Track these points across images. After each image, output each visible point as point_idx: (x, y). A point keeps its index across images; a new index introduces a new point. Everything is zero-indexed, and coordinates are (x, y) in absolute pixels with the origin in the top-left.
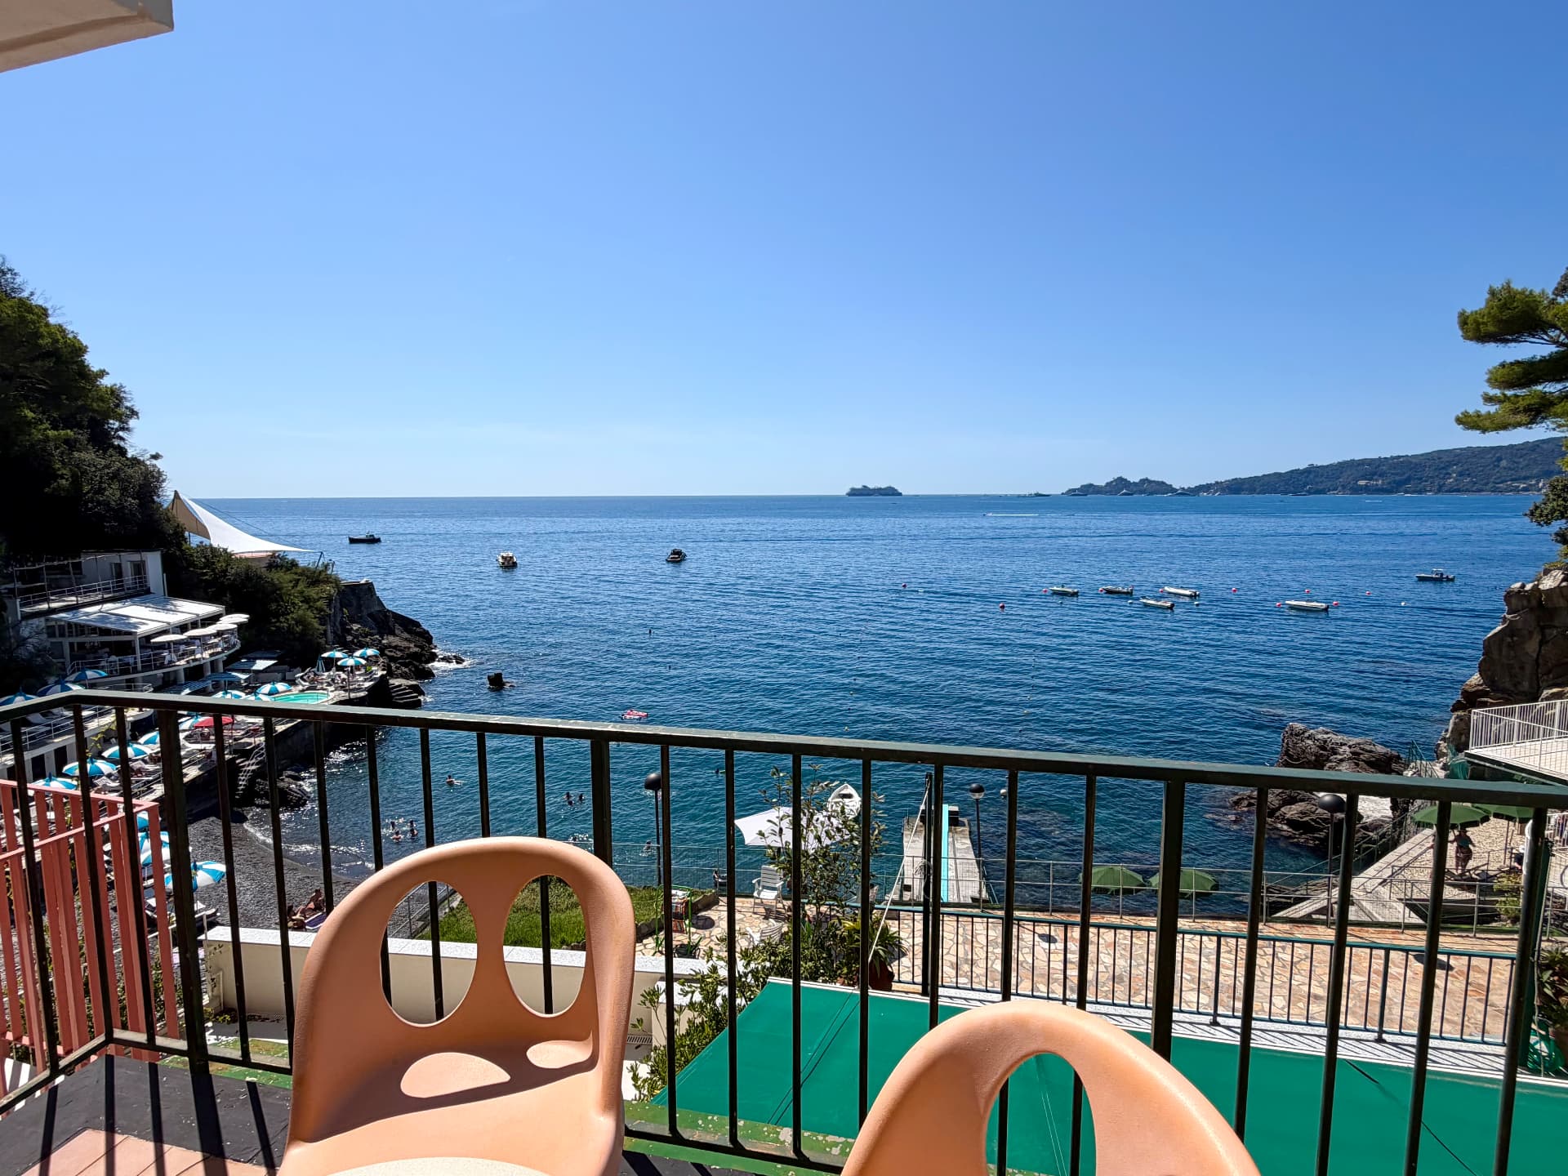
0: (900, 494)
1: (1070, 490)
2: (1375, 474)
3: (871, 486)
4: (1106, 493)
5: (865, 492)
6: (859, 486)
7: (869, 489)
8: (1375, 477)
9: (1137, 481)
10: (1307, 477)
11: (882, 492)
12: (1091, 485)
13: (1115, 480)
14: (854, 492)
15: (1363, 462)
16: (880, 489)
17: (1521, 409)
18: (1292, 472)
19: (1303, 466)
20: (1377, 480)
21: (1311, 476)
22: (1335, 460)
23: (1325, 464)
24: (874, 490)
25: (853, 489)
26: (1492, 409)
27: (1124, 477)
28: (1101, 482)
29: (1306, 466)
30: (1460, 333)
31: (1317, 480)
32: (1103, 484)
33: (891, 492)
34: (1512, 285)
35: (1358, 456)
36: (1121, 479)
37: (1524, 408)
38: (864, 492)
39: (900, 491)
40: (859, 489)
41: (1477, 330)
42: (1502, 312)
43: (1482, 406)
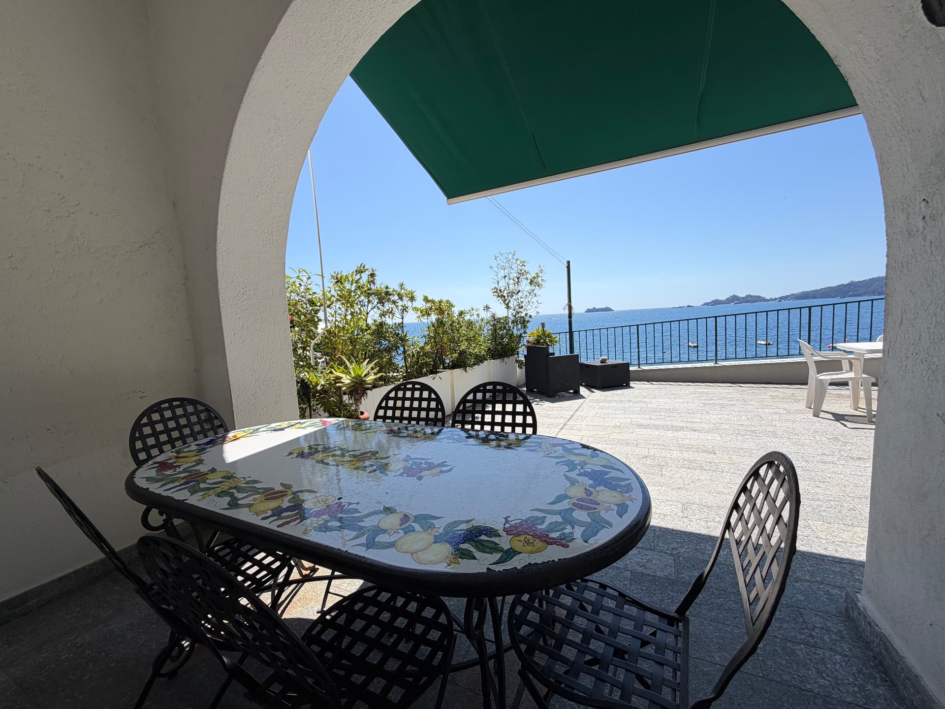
1: (705, 303)
3: (597, 307)
4: (726, 303)
6: (591, 307)
9: (744, 296)
10: (849, 288)
11: (604, 310)
12: (717, 300)
13: (731, 297)
16: (602, 308)
18: (840, 286)
19: (846, 282)
21: (852, 287)
23: (861, 280)
24: (599, 309)
25: (588, 309)
27: (736, 294)
31: (856, 289)
32: (724, 299)
33: (608, 309)
36: (734, 296)
38: (594, 310)
39: (613, 309)
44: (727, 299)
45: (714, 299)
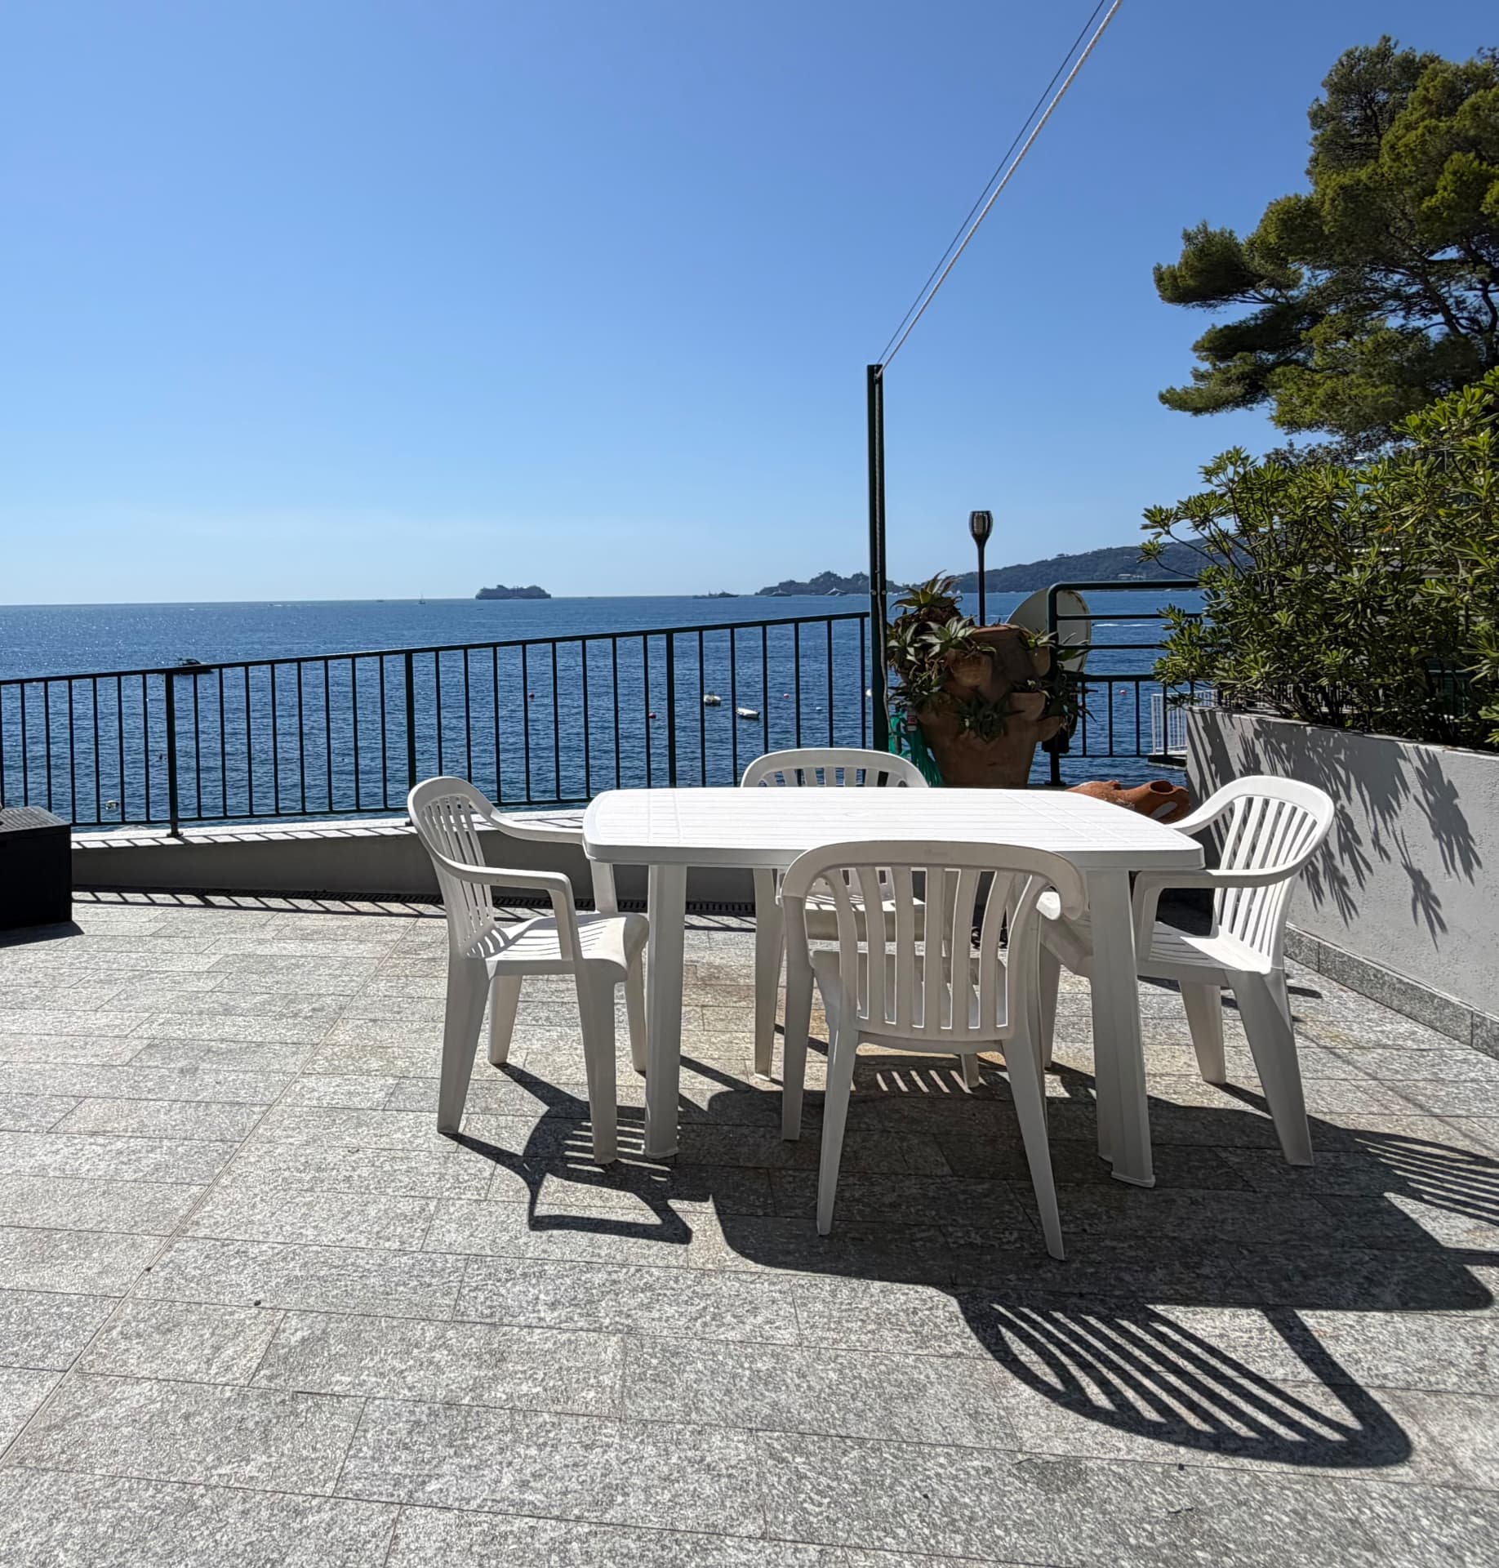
0: (549, 596)
1: (767, 589)
2: (1137, 566)
3: (509, 586)
4: (810, 592)
5: (501, 595)
6: (493, 586)
7: (506, 589)
8: (1139, 570)
9: (849, 576)
10: (1057, 570)
11: (521, 594)
12: (792, 583)
13: (822, 576)
14: (486, 594)
15: (1123, 551)
16: (522, 589)
17: (1234, 378)
18: (1039, 563)
19: (1051, 556)
20: (1140, 574)
21: (1063, 569)
22: (1089, 549)
23: (1078, 554)
24: (513, 591)
25: (485, 590)
27: (834, 571)
28: (804, 577)
29: (1055, 557)
30: (1157, 293)
31: (1070, 574)
32: (807, 581)
33: (536, 593)
35: (1116, 544)
36: (828, 575)
37: (1238, 378)
38: (501, 593)
39: (548, 592)
40: (493, 590)
41: (1176, 287)
42: (1200, 260)
43: (1190, 382)
44: (814, 581)
45: (784, 580)
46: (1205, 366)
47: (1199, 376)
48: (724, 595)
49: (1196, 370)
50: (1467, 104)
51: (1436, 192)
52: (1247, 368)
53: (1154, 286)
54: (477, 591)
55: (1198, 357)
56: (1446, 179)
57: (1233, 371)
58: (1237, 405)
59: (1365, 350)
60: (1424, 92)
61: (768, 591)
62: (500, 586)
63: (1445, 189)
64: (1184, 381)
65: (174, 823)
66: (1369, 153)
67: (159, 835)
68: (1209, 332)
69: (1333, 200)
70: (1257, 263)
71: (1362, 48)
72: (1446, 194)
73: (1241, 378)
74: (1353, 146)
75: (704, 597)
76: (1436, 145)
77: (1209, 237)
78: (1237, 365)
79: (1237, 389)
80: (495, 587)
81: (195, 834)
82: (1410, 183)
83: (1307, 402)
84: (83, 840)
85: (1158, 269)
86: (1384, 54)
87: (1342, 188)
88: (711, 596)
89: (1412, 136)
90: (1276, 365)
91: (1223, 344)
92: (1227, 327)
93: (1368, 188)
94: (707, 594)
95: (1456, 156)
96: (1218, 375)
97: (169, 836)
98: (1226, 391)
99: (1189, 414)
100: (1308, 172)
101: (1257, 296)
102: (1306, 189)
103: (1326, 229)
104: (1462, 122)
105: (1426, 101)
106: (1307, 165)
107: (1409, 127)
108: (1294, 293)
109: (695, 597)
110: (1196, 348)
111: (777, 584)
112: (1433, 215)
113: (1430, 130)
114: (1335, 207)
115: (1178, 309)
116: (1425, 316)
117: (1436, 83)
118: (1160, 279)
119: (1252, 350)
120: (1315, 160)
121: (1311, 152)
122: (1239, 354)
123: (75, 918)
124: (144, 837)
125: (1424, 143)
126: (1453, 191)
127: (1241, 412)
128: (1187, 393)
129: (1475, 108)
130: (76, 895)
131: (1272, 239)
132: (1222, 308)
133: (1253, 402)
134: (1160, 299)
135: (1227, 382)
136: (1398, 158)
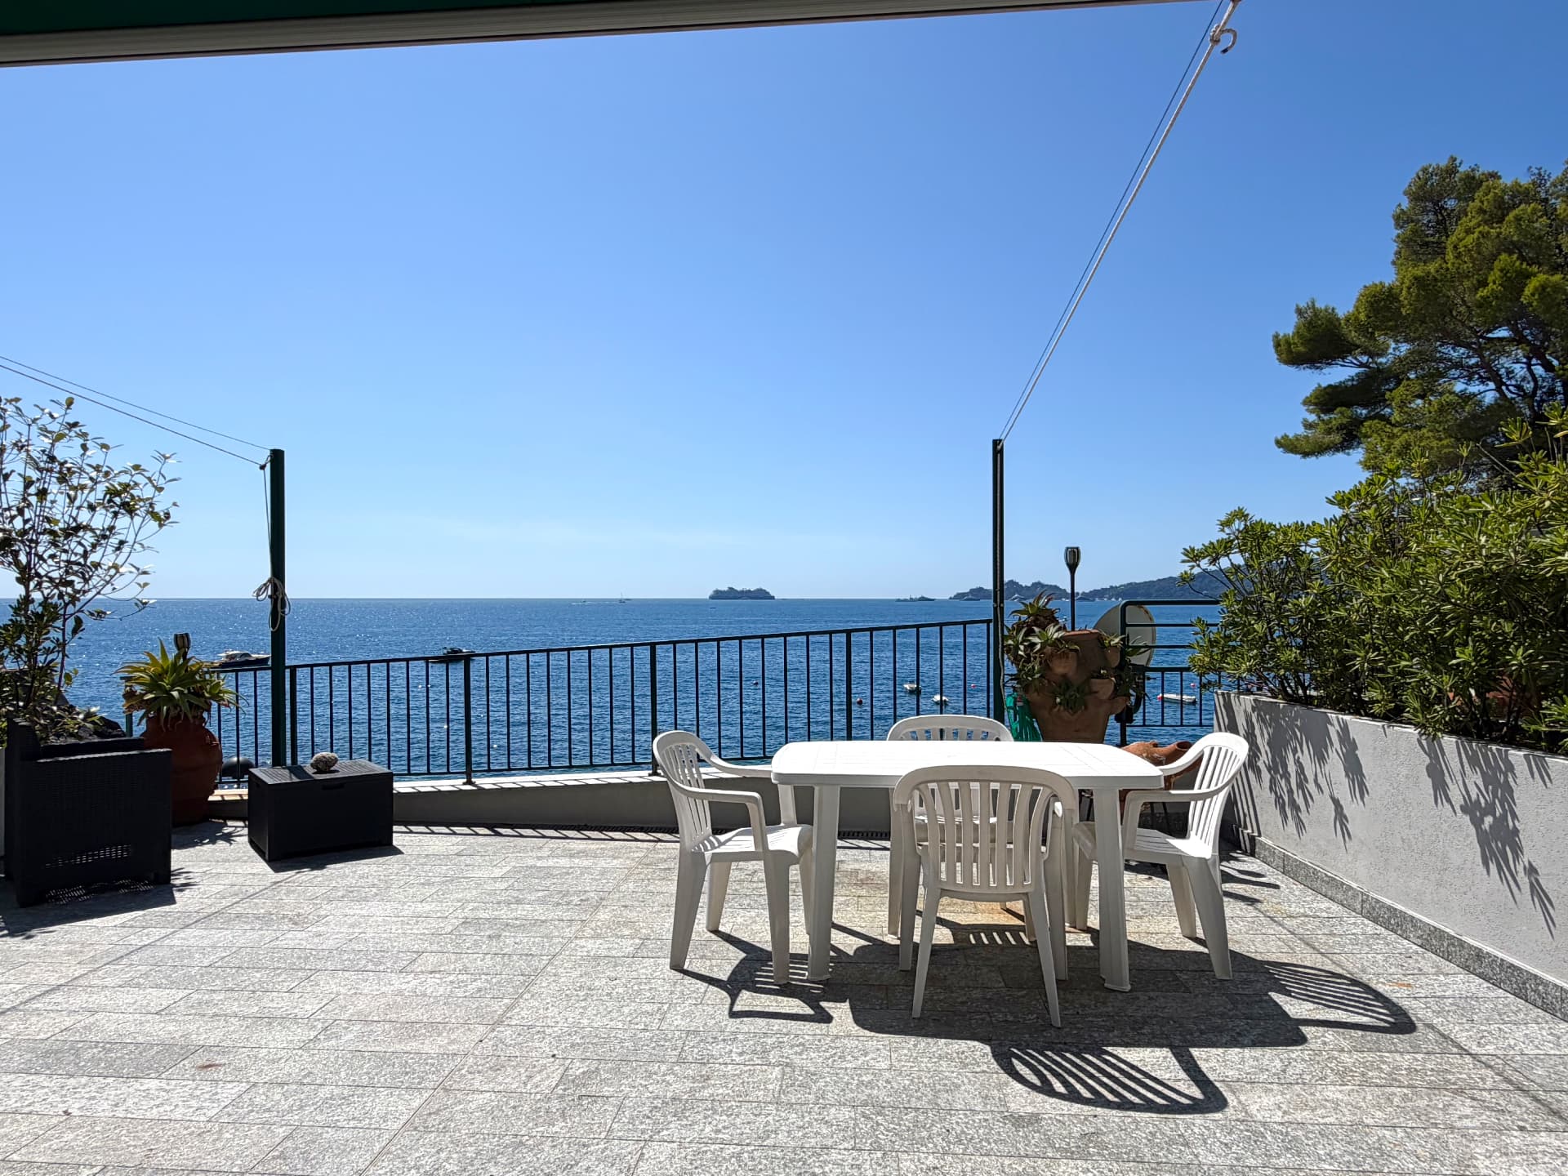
0: (773, 598)
1: (958, 594)
3: (739, 588)
6: (725, 589)
7: (736, 591)
9: (1029, 585)
11: (750, 594)
12: (978, 589)
13: (1007, 585)
14: (718, 595)
16: (749, 591)
17: (1335, 428)
24: (742, 592)
25: (717, 592)
26: (1310, 433)
27: (1016, 581)
30: (1276, 356)
33: (762, 595)
34: (1317, 305)
37: (1337, 428)
39: (772, 594)
40: (724, 592)
41: (1290, 351)
42: (1309, 330)
43: (1301, 431)
46: (1312, 418)
47: (1308, 426)
48: (923, 599)
49: (1305, 420)
50: (1511, 216)
51: (1488, 284)
52: (1345, 421)
53: (1273, 350)
54: (710, 593)
55: (1307, 410)
56: (1494, 276)
57: (1334, 422)
58: (1337, 450)
59: (1432, 409)
60: (1480, 204)
61: (960, 596)
62: (730, 588)
63: (1494, 283)
64: (1296, 430)
65: (469, 774)
66: (1439, 250)
67: (459, 783)
68: (1316, 389)
69: (1409, 288)
70: (1353, 336)
71: (1434, 165)
72: (1495, 287)
73: (1340, 428)
74: (1427, 244)
75: (905, 600)
76: (1488, 247)
77: (1316, 313)
78: (1336, 417)
79: (1336, 438)
80: (726, 589)
81: (486, 782)
82: (1467, 277)
83: (1388, 450)
84: (401, 787)
85: (1276, 336)
86: (1452, 170)
87: (1416, 278)
88: (912, 600)
89: (1470, 239)
90: (1367, 418)
91: (1327, 400)
92: (1330, 386)
93: (1436, 280)
94: (908, 598)
95: (1503, 256)
96: (1322, 426)
97: (464, 784)
98: (1327, 439)
99: (1299, 456)
100: (1394, 263)
101: (1355, 362)
102: (1388, 277)
103: (1403, 311)
104: (1508, 229)
105: (1481, 211)
106: (1392, 257)
107: (1468, 231)
108: (1382, 360)
109: (899, 600)
110: (1306, 402)
111: (968, 591)
112: (1483, 304)
113: (1484, 235)
114: (1409, 293)
115: (1292, 369)
116: (1483, 382)
117: (1489, 197)
118: (1277, 345)
119: (1349, 405)
120: (1398, 253)
121: (1394, 247)
122: (1338, 409)
123: (395, 843)
124: (445, 785)
125: (1479, 245)
126: (1500, 285)
127: (1340, 455)
128: (1297, 439)
129: (1518, 219)
130: (395, 828)
131: (1362, 317)
132: (1327, 370)
133: (1349, 448)
134: (1277, 361)
135: (1329, 432)
136: (1458, 256)
